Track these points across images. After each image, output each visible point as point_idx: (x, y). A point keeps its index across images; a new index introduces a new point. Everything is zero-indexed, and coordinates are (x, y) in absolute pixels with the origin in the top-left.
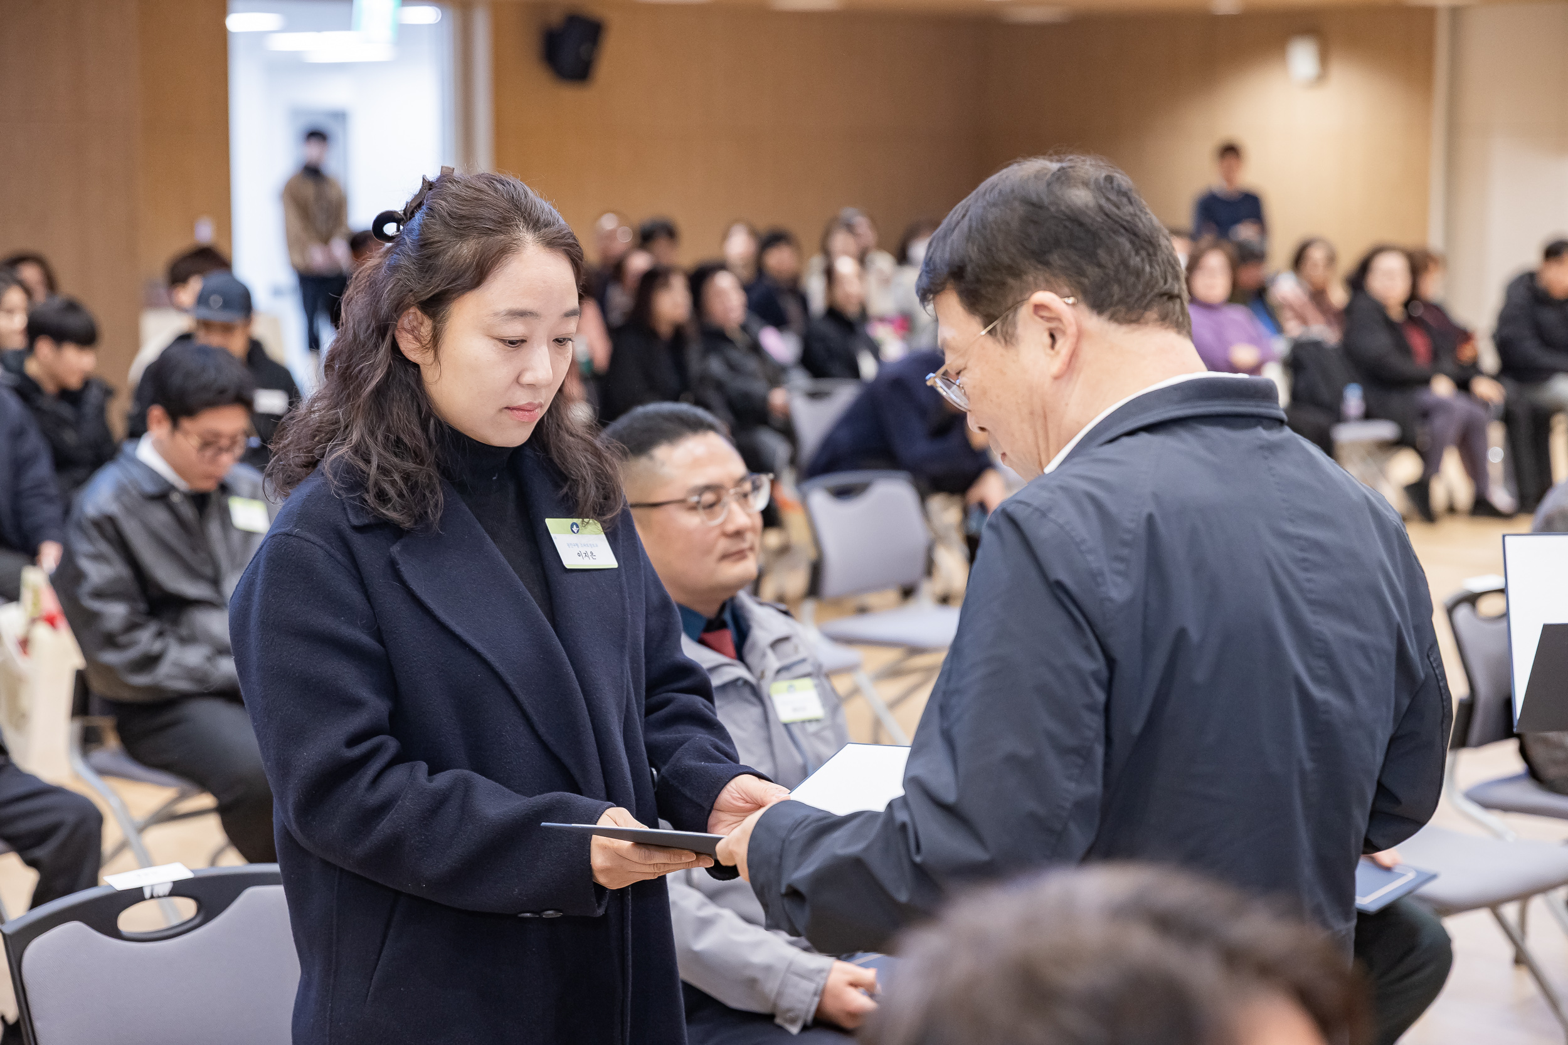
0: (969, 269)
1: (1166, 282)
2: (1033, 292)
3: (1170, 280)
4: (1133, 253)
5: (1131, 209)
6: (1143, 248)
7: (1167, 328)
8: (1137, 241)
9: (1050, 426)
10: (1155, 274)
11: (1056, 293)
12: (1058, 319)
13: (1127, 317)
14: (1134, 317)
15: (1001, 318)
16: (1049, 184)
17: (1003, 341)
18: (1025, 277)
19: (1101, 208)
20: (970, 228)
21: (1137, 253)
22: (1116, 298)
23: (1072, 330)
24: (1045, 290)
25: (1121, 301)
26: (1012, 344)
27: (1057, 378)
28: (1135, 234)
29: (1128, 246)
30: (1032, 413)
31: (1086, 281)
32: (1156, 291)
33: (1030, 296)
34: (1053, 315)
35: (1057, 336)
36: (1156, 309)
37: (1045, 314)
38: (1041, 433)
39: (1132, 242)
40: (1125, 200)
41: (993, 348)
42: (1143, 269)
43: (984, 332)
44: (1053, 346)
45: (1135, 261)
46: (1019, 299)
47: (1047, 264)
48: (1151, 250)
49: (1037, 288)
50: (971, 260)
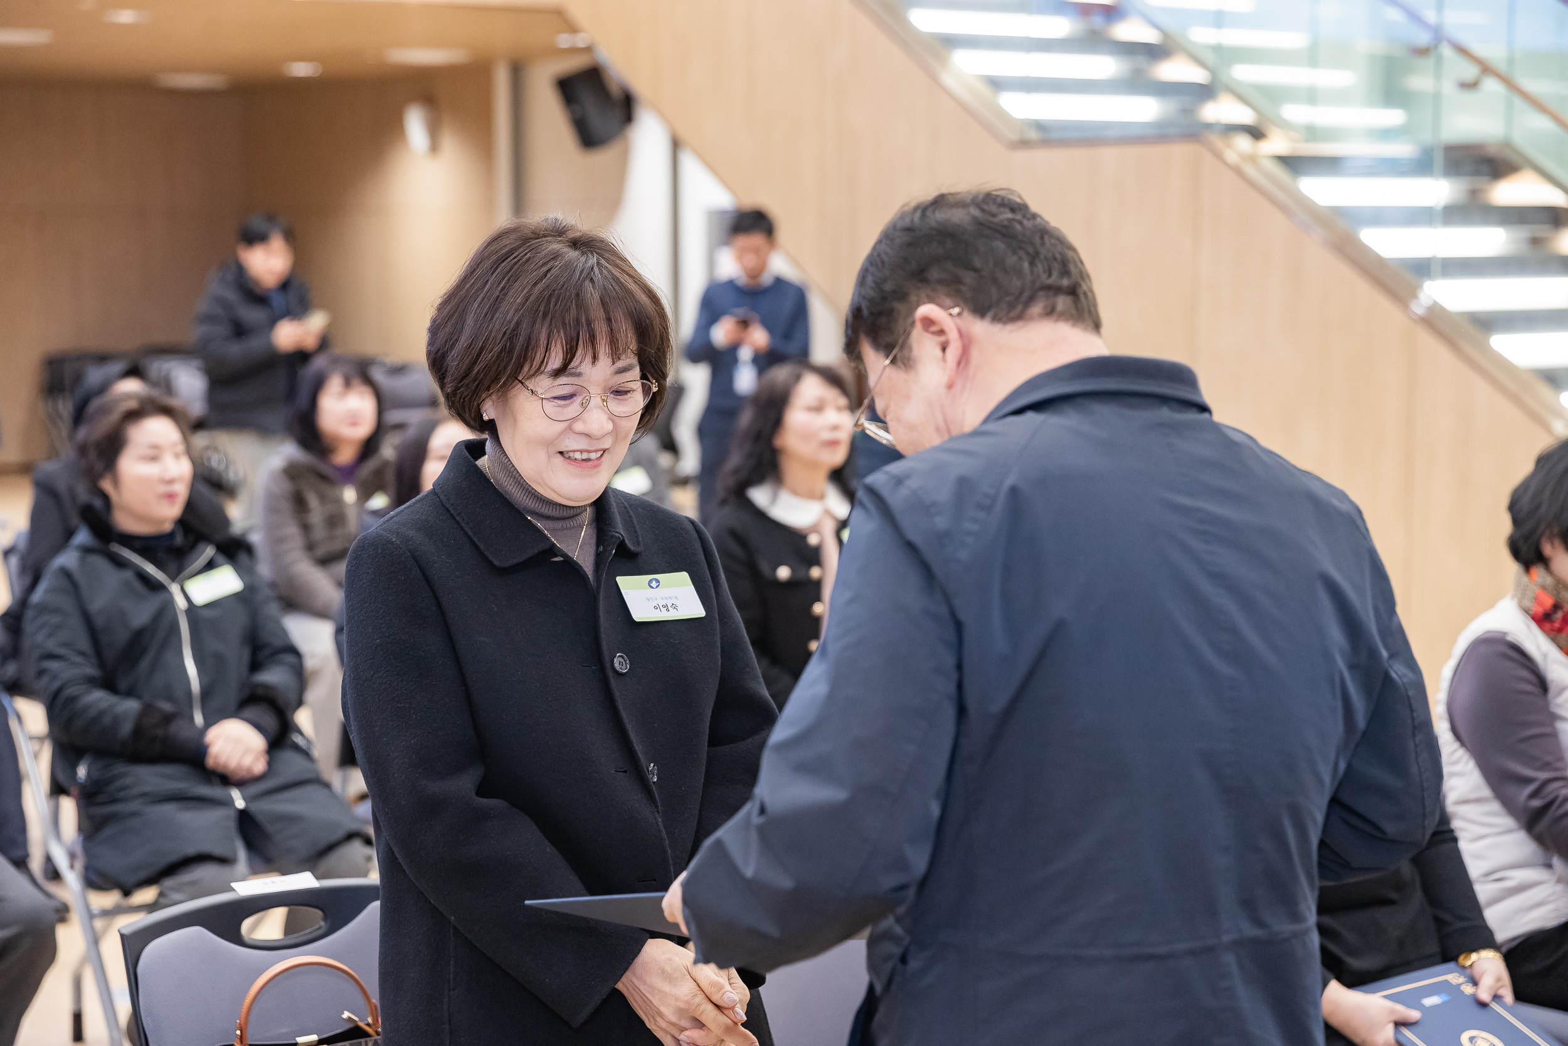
1: (1050, 276)
2: (917, 309)
4: (1009, 254)
5: (1010, 215)
6: (1020, 248)
7: (1057, 321)
11: (939, 305)
12: (944, 331)
13: (1012, 314)
14: (1016, 313)
15: (898, 345)
17: (903, 366)
19: (975, 219)
21: (1014, 252)
22: (994, 298)
23: (953, 335)
24: (926, 302)
25: (1000, 301)
26: (911, 367)
27: (950, 386)
31: (965, 289)
32: (1038, 285)
33: (915, 315)
34: (938, 327)
35: (947, 347)
36: (1040, 304)
37: (934, 329)
40: (1007, 210)
41: (895, 375)
43: (887, 362)
44: (944, 359)
45: (1011, 260)
48: (1031, 250)
49: (918, 306)
50: (864, 297)
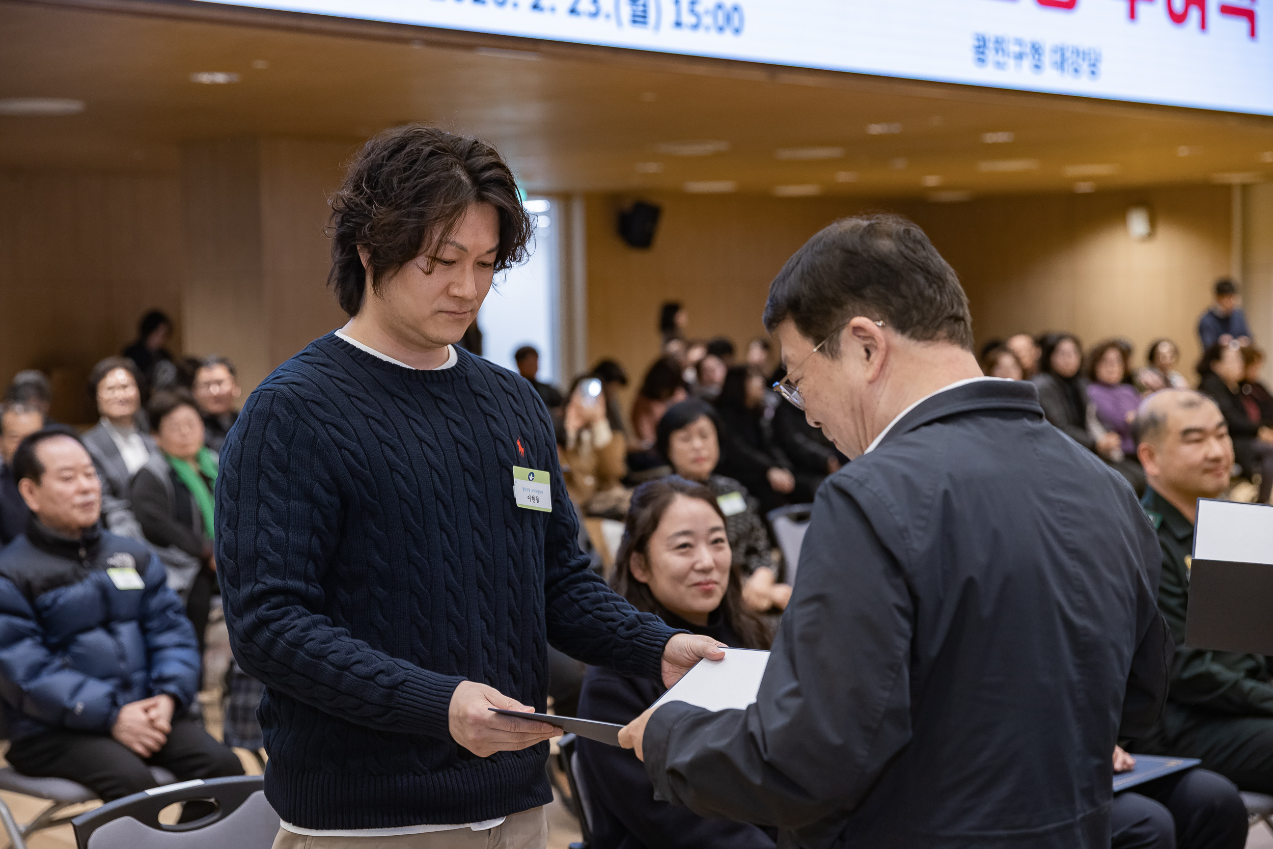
0: (803, 302)
1: (953, 307)
2: (852, 318)
3: (956, 306)
4: (927, 286)
5: (924, 253)
6: (934, 282)
7: (954, 343)
8: (930, 277)
9: (866, 419)
10: (944, 302)
11: (869, 317)
12: (872, 337)
13: (924, 335)
14: (929, 335)
15: (828, 338)
16: (861, 237)
17: (830, 356)
18: (845, 307)
19: (901, 253)
20: (802, 273)
21: (930, 286)
22: (915, 320)
23: (882, 345)
24: (861, 315)
25: (919, 323)
26: (837, 358)
27: (871, 382)
28: (929, 272)
29: (922, 281)
30: (853, 410)
31: (892, 309)
32: (945, 315)
33: (849, 321)
34: (867, 335)
35: (871, 350)
36: (945, 329)
37: (862, 334)
38: (860, 424)
39: (926, 278)
40: (920, 247)
41: (823, 362)
42: (935, 299)
43: (815, 350)
44: (868, 358)
45: (929, 292)
46: (841, 323)
47: (862, 297)
48: (941, 284)
49: (855, 315)
50: (804, 295)
